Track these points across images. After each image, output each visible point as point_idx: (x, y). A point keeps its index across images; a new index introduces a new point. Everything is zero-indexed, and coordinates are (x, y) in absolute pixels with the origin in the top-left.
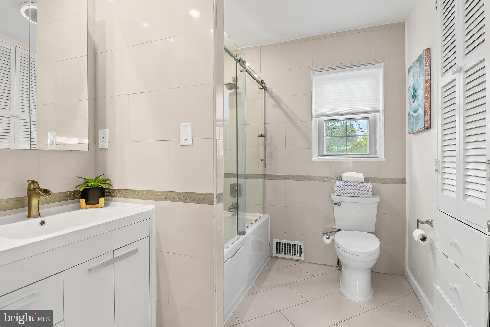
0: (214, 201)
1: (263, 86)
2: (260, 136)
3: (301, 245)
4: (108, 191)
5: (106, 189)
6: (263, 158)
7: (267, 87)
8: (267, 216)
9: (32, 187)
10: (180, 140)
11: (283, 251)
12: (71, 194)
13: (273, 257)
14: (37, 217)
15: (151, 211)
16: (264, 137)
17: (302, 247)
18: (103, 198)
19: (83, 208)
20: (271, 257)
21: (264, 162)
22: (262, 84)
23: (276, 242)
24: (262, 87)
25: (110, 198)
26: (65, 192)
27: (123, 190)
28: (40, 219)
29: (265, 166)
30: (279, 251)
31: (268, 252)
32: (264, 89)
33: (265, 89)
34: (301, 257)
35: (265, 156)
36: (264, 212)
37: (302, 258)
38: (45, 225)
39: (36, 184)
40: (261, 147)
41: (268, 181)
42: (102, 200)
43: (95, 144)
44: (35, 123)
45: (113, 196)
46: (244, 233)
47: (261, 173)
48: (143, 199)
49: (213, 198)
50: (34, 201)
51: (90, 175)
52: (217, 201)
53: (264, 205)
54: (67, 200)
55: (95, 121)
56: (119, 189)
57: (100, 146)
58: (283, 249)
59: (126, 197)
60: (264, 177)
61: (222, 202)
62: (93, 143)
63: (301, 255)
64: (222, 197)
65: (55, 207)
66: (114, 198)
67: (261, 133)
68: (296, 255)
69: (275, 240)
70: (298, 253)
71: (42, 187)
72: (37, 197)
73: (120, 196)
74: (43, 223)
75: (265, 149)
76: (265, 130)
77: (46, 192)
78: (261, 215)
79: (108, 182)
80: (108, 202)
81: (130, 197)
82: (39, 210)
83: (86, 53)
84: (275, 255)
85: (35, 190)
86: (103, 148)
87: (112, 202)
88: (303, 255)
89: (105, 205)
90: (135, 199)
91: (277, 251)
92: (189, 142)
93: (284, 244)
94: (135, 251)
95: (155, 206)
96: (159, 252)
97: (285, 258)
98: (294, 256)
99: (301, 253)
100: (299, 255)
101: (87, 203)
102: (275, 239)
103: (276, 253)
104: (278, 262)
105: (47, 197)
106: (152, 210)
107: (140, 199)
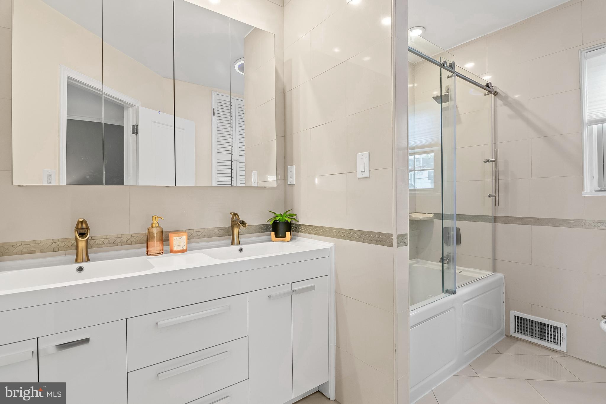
0: (394, 243)
1: (490, 90)
2: (487, 162)
3: (560, 328)
4: (295, 226)
5: (293, 224)
6: (493, 193)
7: (498, 91)
8: (499, 275)
9: (234, 219)
10: (357, 172)
11: (527, 331)
12: (265, 227)
13: (509, 336)
14: (237, 245)
15: (330, 249)
16: (495, 162)
17: (564, 331)
18: (290, 232)
19: (273, 240)
20: (506, 335)
21: (495, 198)
22: (489, 88)
23: (515, 316)
24: (489, 92)
25: (296, 233)
26: (260, 225)
27: (307, 225)
28: (239, 247)
29: (496, 204)
30: (521, 329)
31: (502, 328)
32: (493, 94)
33: (496, 94)
34: (560, 346)
35: (496, 189)
36: (494, 270)
37: (563, 348)
38: (243, 252)
39: (237, 216)
40: (489, 177)
41: (500, 226)
42: (288, 234)
43: (285, 180)
44: (244, 164)
45: (299, 232)
46: (454, 293)
47: (490, 214)
48: (323, 235)
49: (393, 239)
50: (236, 231)
51: (280, 211)
52: (398, 243)
53: (494, 259)
54: (262, 232)
55: (285, 158)
56: (303, 225)
57: (289, 183)
58: (527, 328)
59: (309, 233)
60: (495, 219)
61: (406, 245)
62: (283, 179)
63: (560, 344)
64: (406, 239)
65: (253, 237)
66: (300, 233)
67: (489, 156)
68: (551, 341)
69: (514, 313)
70: (554, 339)
71: (241, 219)
72: (238, 227)
73: (304, 232)
74: (241, 250)
75: (496, 179)
76: (496, 153)
77: (243, 223)
78: (490, 273)
79: (294, 217)
80: (295, 237)
81: (313, 234)
82: (239, 239)
83: (274, 96)
84: (512, 333)
85: (236, 221)
86: (291, 184)
87: (298, 237)
88: (564, 343)
89: (291, 240)
90: (316, 235)
91: (517, 329)
92: (366, 174)
93: (530, 322)
94: (313, 288)
95: (334, 244)
96: (338, 294)
97: (531, 343)
98: (547, 342)
99: (560, 340)
100: (557, 343)
101: (277, 236)
102: (514, 311)
103: (515, 332)
104: (518, 345)
105: (243, 227)
106: (331, 247)
107: (321, 235)
